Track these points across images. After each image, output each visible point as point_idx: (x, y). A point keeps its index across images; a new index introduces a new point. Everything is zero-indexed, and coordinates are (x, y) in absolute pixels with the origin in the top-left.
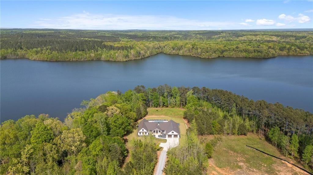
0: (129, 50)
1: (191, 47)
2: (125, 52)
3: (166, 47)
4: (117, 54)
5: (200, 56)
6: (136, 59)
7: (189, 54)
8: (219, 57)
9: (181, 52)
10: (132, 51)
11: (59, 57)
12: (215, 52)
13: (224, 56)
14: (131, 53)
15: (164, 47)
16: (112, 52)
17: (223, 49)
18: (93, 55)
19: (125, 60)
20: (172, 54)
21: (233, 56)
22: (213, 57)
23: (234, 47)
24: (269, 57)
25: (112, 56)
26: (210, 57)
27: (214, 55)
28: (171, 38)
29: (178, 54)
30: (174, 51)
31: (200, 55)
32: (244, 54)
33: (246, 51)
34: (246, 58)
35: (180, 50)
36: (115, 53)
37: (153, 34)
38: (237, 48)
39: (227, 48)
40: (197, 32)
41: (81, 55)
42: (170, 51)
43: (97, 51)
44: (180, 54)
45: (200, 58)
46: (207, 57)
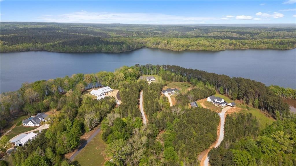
0: (122, 45)
1: (167, 42)
2: (119, 46)
3: (148, 42)
4: (113, 48)
5: (172, 50)
6: (127, 51)
7: (164, 48)
8: (186, 50)
9: (159, 47)
10: (124, 46)
11: (72, 50)
12: (183, 46)
13: (189, 50)
14: (123, 46)
15: (147, 42)
16: (109, 46)
17: (189, 44)
18: (96, 48)
19: (119, 52)
20: (153, 47)
21: (195, 50)
22: (181, 50)
23: (197, 43)
24: (219, 50)
25: (110, 49)
26: (179, 50)
27: (182, 49)
28: (152, 34)
29: (157, 48)
30: (154, 46)
31: (173, 48)
32: (203, 48)
33: (204, 45)
34: (204, 51)
35: (158, 44)
36: (112, 47)
37: (136, 30)
38: (199, 43)
39: (192, 44)
40: (174, 28)
41: (88, 48)
42: (151, 45)
43: (98, 46)
44: (158, 48)
45: (173, 51)
46: (177, 50)
